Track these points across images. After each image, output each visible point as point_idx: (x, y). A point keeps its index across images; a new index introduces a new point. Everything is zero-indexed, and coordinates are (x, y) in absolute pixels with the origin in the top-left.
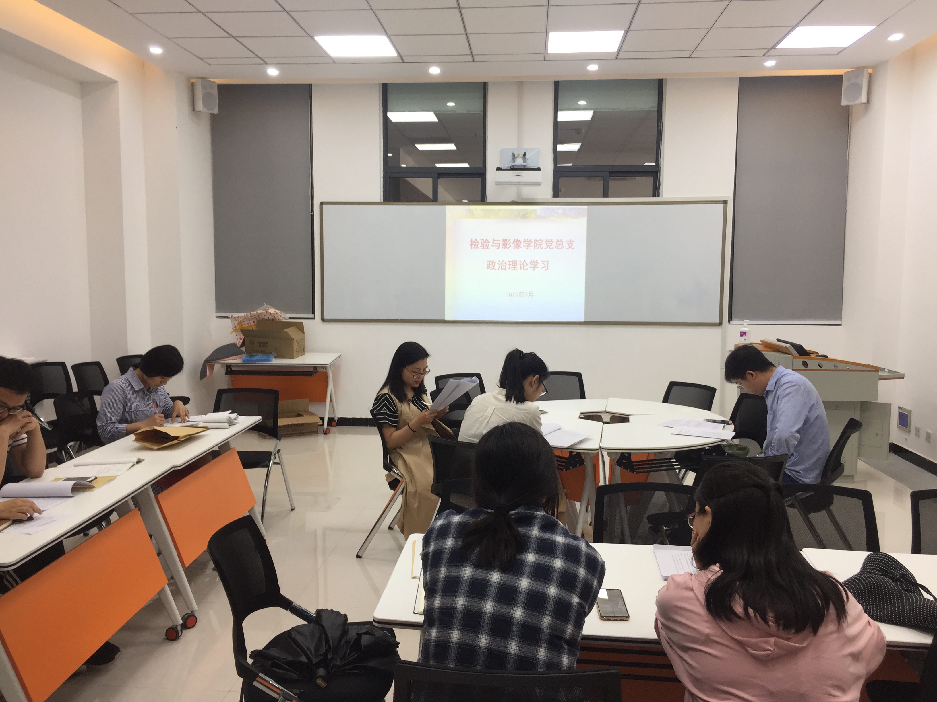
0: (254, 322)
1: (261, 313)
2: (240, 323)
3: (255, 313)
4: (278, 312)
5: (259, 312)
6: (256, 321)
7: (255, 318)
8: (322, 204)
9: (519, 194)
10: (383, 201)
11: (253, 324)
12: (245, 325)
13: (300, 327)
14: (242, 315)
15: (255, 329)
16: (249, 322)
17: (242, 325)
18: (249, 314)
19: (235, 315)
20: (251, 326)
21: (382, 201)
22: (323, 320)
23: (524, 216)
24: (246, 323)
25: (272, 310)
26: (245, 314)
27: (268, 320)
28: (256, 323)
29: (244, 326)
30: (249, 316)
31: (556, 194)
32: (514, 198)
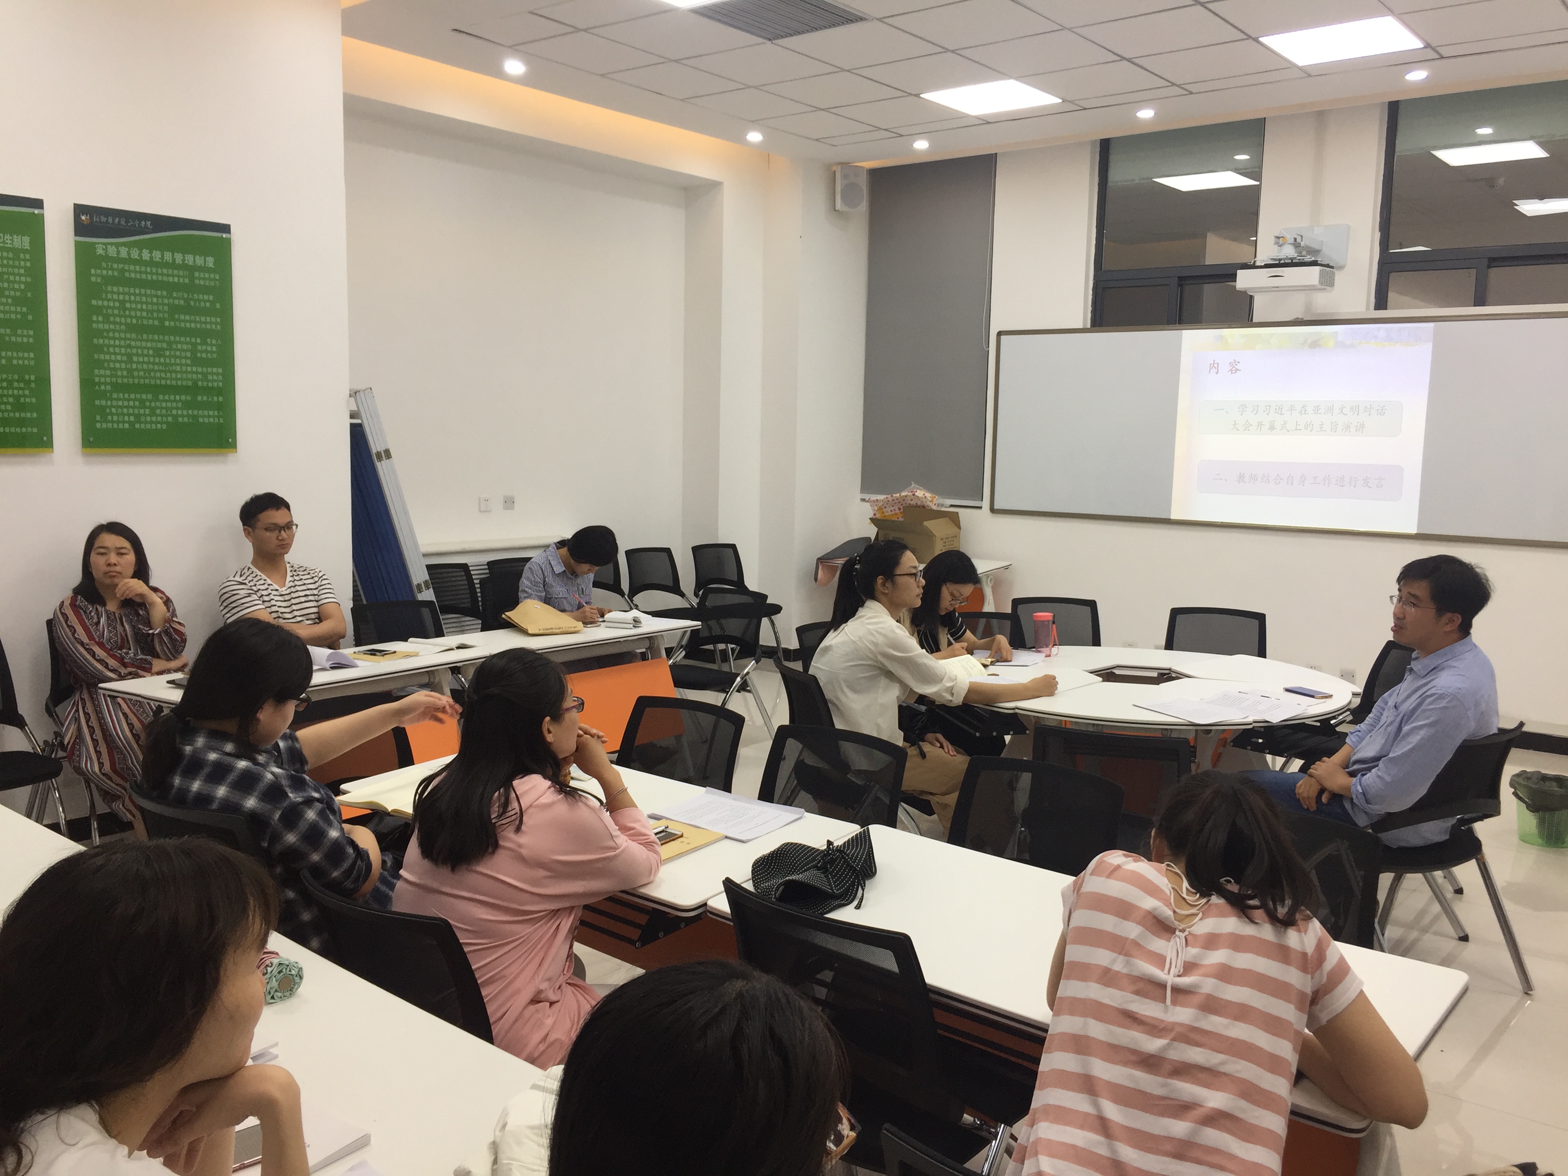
0: (900, 509)
1: (906, 496)
2: (880, 509)
3: (898, 495)
4: (928, 495)
5: (903, 494)
6: (902, 507)
7: (899, 502)
8: (1000, 334)
9: (1308, 307)
10: (1091, 326)
11: (897, 511)
12: (888, 512)
13: (954, 519)
14: (881, 497)
15: (901, 519)
16: (892, 509)
17: (883, 513)
18: (889, 496)
19: (874, 497)
20: (896, 514)
21: (1089, 326)
22: (993, 510)
23: (1315, 344)
24: (888, 509)
25: (920, 493)
26: (885, 496)
27: (917, 506)
28: (902, 510)
29: (886, 514)
30: (890, 500)
31: (1381, 302)
32: (1299, 314)
